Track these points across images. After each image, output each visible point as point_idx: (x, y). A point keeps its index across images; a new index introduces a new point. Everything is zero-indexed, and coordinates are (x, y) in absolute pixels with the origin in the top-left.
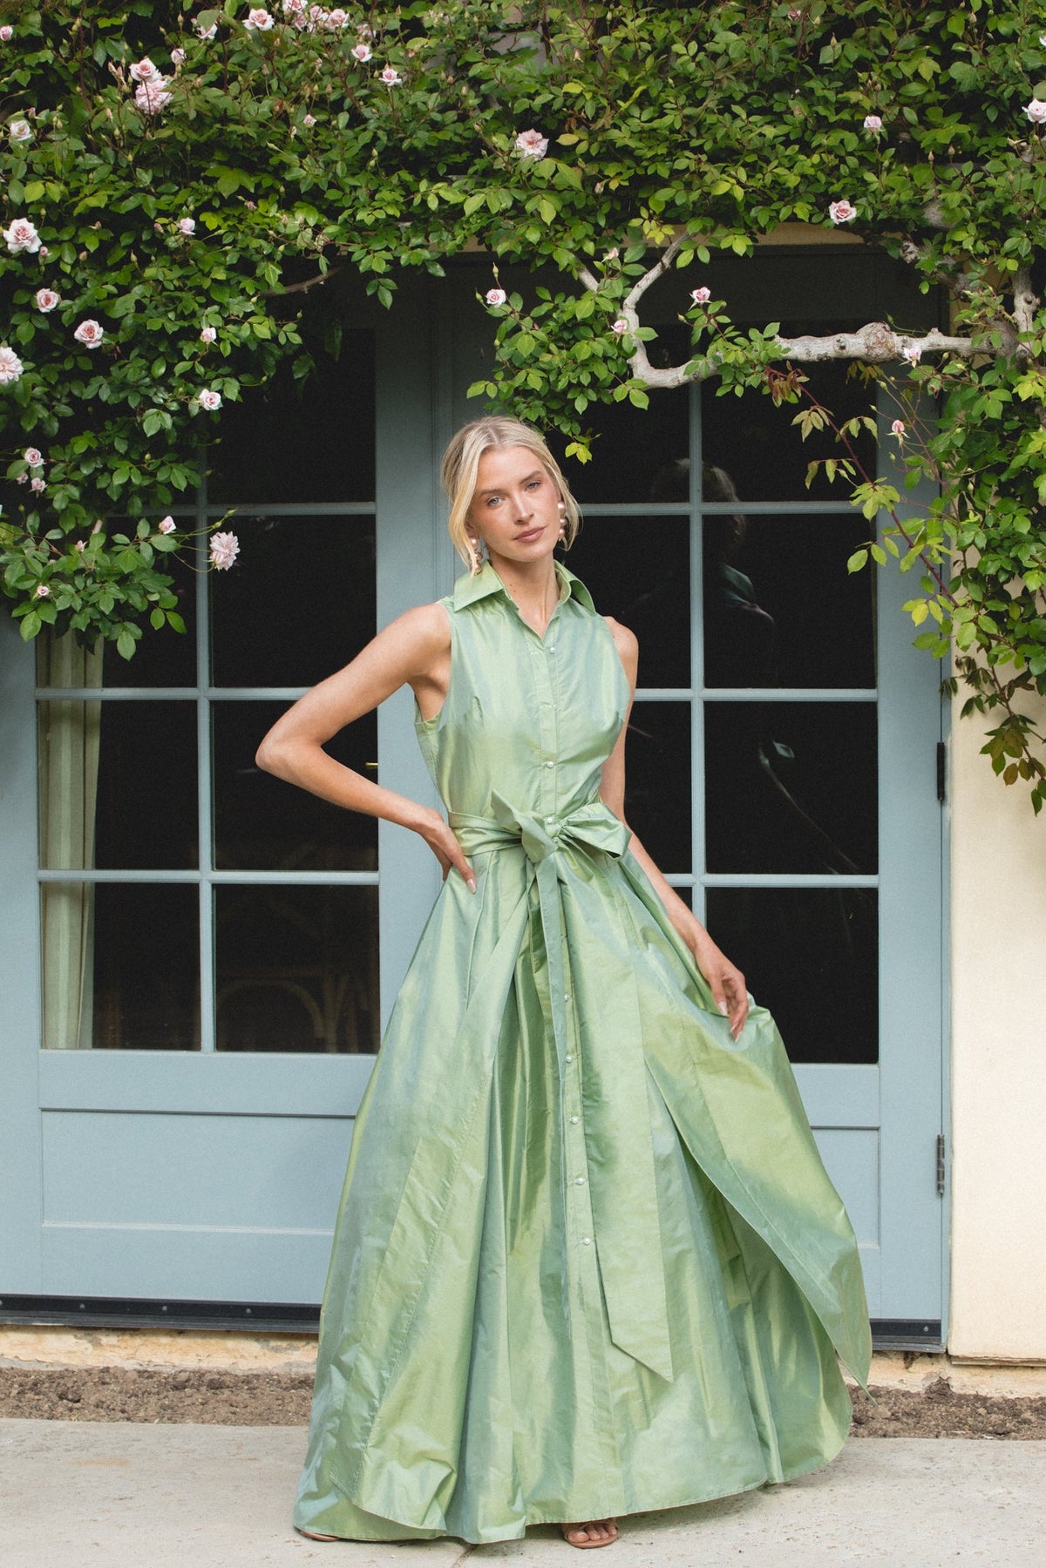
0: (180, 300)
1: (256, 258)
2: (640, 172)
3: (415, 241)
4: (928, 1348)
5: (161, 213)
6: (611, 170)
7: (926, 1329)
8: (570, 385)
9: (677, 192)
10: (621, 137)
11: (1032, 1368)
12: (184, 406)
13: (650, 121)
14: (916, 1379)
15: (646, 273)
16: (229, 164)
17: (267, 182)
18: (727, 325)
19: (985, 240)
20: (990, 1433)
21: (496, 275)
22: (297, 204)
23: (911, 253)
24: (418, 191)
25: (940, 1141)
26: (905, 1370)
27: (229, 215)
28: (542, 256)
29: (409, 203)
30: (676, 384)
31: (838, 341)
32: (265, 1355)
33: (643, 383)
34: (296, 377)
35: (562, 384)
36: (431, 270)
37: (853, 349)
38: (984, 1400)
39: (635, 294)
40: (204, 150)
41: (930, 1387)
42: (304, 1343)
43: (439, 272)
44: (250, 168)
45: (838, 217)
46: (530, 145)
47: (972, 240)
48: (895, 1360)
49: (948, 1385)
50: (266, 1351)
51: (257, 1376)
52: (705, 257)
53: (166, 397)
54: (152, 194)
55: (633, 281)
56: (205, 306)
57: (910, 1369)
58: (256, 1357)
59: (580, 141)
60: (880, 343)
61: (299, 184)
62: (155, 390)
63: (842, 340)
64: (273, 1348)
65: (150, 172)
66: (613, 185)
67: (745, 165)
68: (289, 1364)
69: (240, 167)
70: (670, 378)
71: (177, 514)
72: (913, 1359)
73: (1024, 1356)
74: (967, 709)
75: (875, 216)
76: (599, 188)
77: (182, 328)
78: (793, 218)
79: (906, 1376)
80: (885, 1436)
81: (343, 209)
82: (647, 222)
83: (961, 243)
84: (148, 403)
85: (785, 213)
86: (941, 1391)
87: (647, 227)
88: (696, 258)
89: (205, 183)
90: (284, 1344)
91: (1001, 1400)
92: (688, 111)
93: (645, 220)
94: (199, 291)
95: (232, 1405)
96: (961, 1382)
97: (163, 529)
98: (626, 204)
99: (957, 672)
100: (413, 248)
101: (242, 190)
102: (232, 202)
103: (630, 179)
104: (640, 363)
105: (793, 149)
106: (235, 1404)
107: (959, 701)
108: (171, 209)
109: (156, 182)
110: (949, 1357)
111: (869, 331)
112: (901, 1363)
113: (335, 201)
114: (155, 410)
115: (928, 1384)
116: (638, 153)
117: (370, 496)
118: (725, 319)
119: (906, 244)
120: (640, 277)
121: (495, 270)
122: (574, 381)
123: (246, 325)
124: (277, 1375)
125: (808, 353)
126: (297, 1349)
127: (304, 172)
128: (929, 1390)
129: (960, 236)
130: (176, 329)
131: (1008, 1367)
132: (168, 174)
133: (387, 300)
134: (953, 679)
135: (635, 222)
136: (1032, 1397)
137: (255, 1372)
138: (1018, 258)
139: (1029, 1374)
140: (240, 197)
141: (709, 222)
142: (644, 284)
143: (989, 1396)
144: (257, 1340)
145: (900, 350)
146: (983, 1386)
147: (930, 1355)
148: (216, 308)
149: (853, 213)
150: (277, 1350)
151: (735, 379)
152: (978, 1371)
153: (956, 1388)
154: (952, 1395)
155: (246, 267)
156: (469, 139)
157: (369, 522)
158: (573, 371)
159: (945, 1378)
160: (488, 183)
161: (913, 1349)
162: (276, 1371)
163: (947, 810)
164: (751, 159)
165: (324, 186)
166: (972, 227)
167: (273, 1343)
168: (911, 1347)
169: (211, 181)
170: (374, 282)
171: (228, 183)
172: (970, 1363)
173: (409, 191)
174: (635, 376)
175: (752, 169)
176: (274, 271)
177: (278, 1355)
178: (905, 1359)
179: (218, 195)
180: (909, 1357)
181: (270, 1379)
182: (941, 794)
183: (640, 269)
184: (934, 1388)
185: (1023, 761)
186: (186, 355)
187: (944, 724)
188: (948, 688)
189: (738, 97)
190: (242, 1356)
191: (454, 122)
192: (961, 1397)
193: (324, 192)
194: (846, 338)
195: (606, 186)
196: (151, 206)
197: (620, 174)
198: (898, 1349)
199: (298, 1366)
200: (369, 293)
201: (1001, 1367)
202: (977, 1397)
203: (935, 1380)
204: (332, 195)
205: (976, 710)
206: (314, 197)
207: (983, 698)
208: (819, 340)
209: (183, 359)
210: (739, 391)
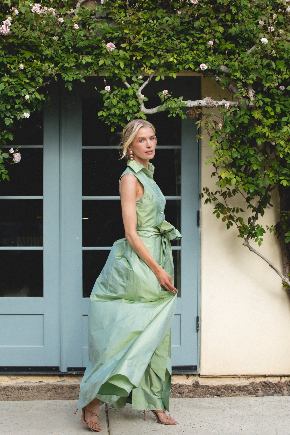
0: (16, 87)
1: (36, 76)
2: (145, 55)
3: (77, 73)
4: (194, 373)
5: (8, 63)
6: (137, 54)
7: (193, 368)
8: (126, 113)
9: (156, 60)
10: (140, 45)
11: (221, 377)
12: (15, 117)
13: (146, 41)
14: (190, 381)
15: (144, 82)
16: (26, 50)
17: (38, 55)
18: (170, 97)
19: (243, 75)
20: (215, 395)
21: (105, 82)
22: (46, 61)
23: (217, 78)
24: (80, 59)
25: (197, 318)
26: (187, 380)
27: (27, 64)
28: (117, 77)
29: (77, 61)
30: (153, 113)
31: (199, 102)
32: (10, 381)
33: (144, 112)
34: (38, 110)
35: (124, 113)
36: (81, 81)
37: (202, 104)
38: (209, 386)
39: (142, 88)
40: (20, 45)
41: (194, 384)
42: (21, 377)
43: (83, 81)
44: (32, 51)
45: (203, 68)
46: (110, 46)
47: (239, 75)
48: (184, 376)
49: (198, 383)
50: (10, 380)
51: (8, 387)
52: (163, 78)
53: (10, 114)
54: (4, 57)
55: (140, 85)
56: (22, 89)
57: (188, 379)
58: (7, 381)
59: (127, 46)
60: (210, 102)
61: (47, 56)
62: (7, 112)
63: (200, 102)
64: (12, 379)
65: (4, 51)
66: (138, 58)
67: (176, 54)
68: (17, 383)
69: (29, 51)
70: (152, 111)
71: (14, 148)
72: (189, 376)
73: (220, 374)
74: (206, 202)
75: (211, 68)
76: (134, 59)
77: (17, 95)
78: (190, 68)
79: (187, 381)
80: (190, 397)
81: (60, 63)
82: (146, 68)
83: (236, 76)
84: (6, 116)
85: (187, 67)
86: (196, 385)
87: (146, 70)
88: (161, 79)
89: (20, 55)
90: (15, 377)
91: (213, 386)
92: (157, 38)
93: (145, 68)
94: (21, 85)
95: (7, 395)
96: (202, 382)
97: (10, 152)
98: (139, 64)
99: (203, 192)
100: (77, 74)
101: (31, 57)
102: (29, 60)
103: (142, 57)
104: (142, 107)
105: (188, 50)
106: (8, 395)
107: (203, 200)
108: (11, 62)
109: (5, 54)
110: (199, 375)
111: (207, 99)
112: (186, 377)
113: (57, 61)
114: (8, 118)
115: (193, 383)
116: (145, 49)
117: (42, 143)
118: (169, 96)
119: (216, 76)
120: (143, 84)
121: (105, 81)
122: (128, 112)
123: (33, 95)
124: (13, 386)
125: (191, 105)
126: (19, 379)
127: (48, 52)
128: (193, 384)
129: (236, 74)
130: (15, 95)
131: (214, 377)
132: (8, 52)
133: (70, 88)
134: (202, 194)
135: (142, 69)
136: (221, 385)
137: (7, 386)
138: (253, 80)
139: (220, 379)
140: (31, 59)
141: (166, 69)
142: (144, 85)
143: (209, 385)
144: (8, 377)
145: (215, 104)
146: (208, 383)
147: (193, 375)
148: (25, 90)
149: (206, 67)
150: (13, 379)
151: (173, 112)
152: (206, 379)
153: (200, 383)
154: (200, 386)
155: (33, 79)
156: (90, 45)
157: (41, 150)
158: (127, 109)
159: (197, 381)
160: (100, 57)
161: (189, 373)
162: (13, 385)
163: (200, 229)
164: (178, 52)
165: (54, 56)
166: (239, 71)
167: (12, 377)
168: (190, 373)
169: (22, 54)
170: (67, 84)
171: (28, 55)
172: (205, 377)
173: (77, 58)
174: (141, 111)
175: (179, 55)
176: (41, 80)
177: (14, 381)
178: (187, 376)
179: (25, 58)
180: (188, 376)
181: (12, 387)
182: (198, 225)
183: (142, 81)
184: (195, 384)
185: (228, 215)
186: (17, 103)
187: (199, 205)
188: (200, 196)
189: (172, 35)
190: (3, 381)
191: (86, 40)
192: (202, 386)
193: (54, 58)
194: (200, 101)
195: (136, 58)
196: (5, 61)
197: (140, 55)
198: (185, 374)
199: (19, 383)
200: (66, 87)
201: (212, 377)
202: (206, 386)
203: (195, 382)
204: (56, 59)
205: (208, 202)
206: (51, 60)
207: (211, 199)
208: (193, 102)
209: (17, 104)
210: (174, 115)
